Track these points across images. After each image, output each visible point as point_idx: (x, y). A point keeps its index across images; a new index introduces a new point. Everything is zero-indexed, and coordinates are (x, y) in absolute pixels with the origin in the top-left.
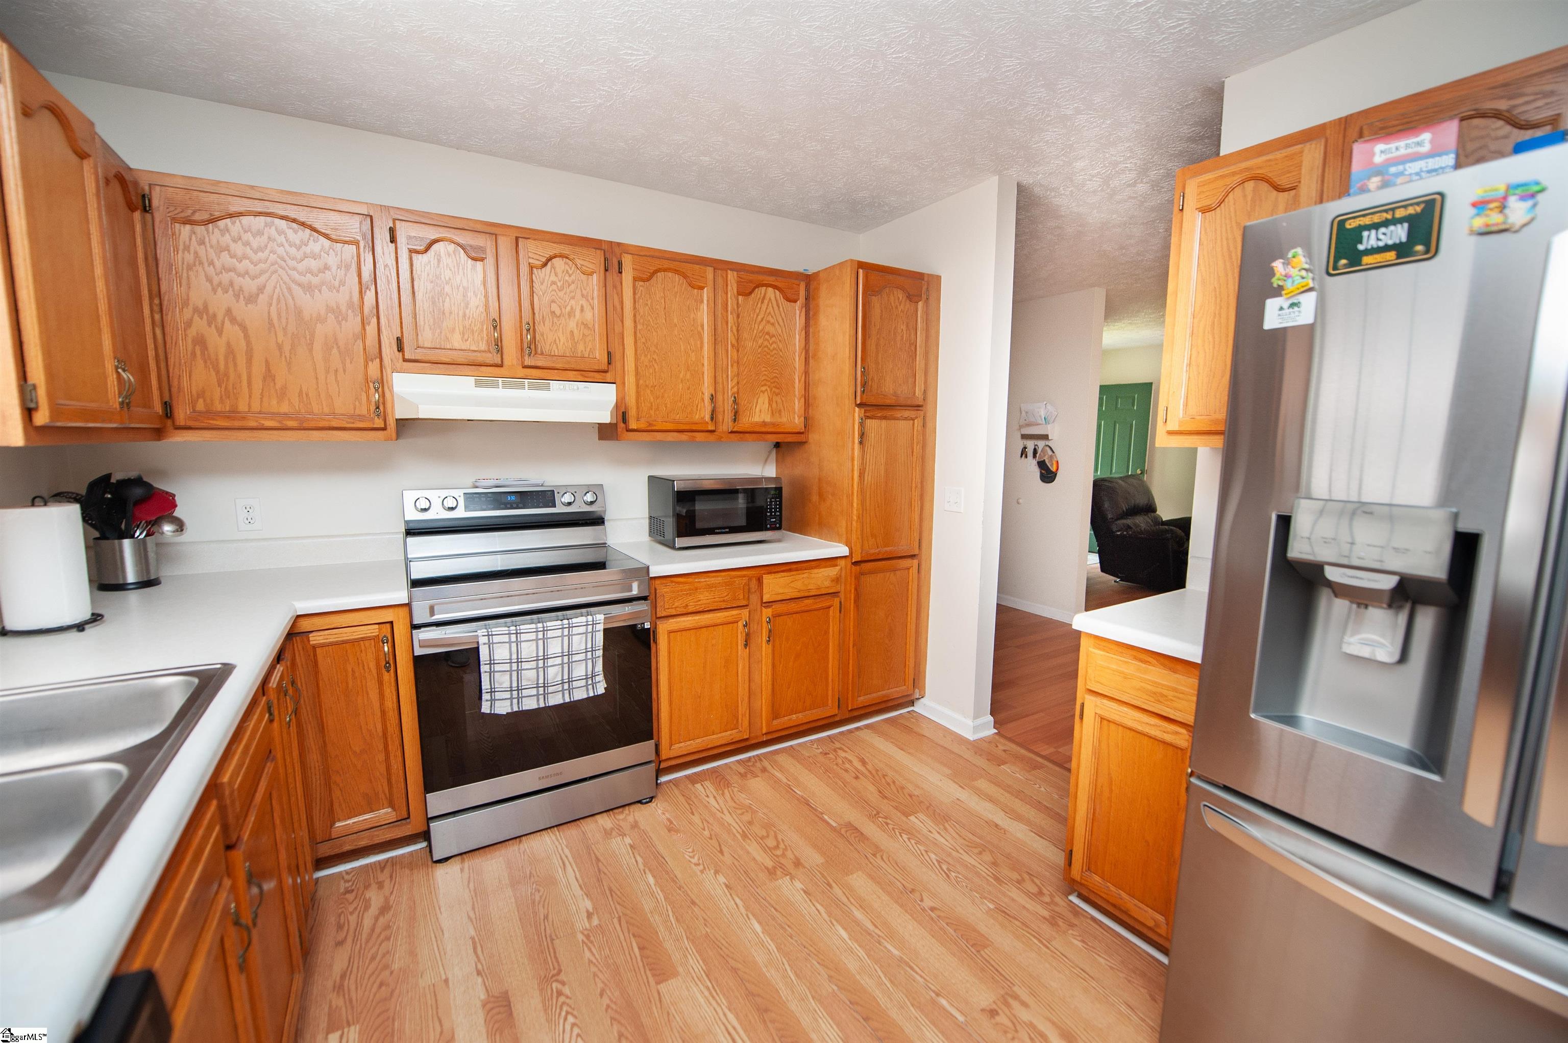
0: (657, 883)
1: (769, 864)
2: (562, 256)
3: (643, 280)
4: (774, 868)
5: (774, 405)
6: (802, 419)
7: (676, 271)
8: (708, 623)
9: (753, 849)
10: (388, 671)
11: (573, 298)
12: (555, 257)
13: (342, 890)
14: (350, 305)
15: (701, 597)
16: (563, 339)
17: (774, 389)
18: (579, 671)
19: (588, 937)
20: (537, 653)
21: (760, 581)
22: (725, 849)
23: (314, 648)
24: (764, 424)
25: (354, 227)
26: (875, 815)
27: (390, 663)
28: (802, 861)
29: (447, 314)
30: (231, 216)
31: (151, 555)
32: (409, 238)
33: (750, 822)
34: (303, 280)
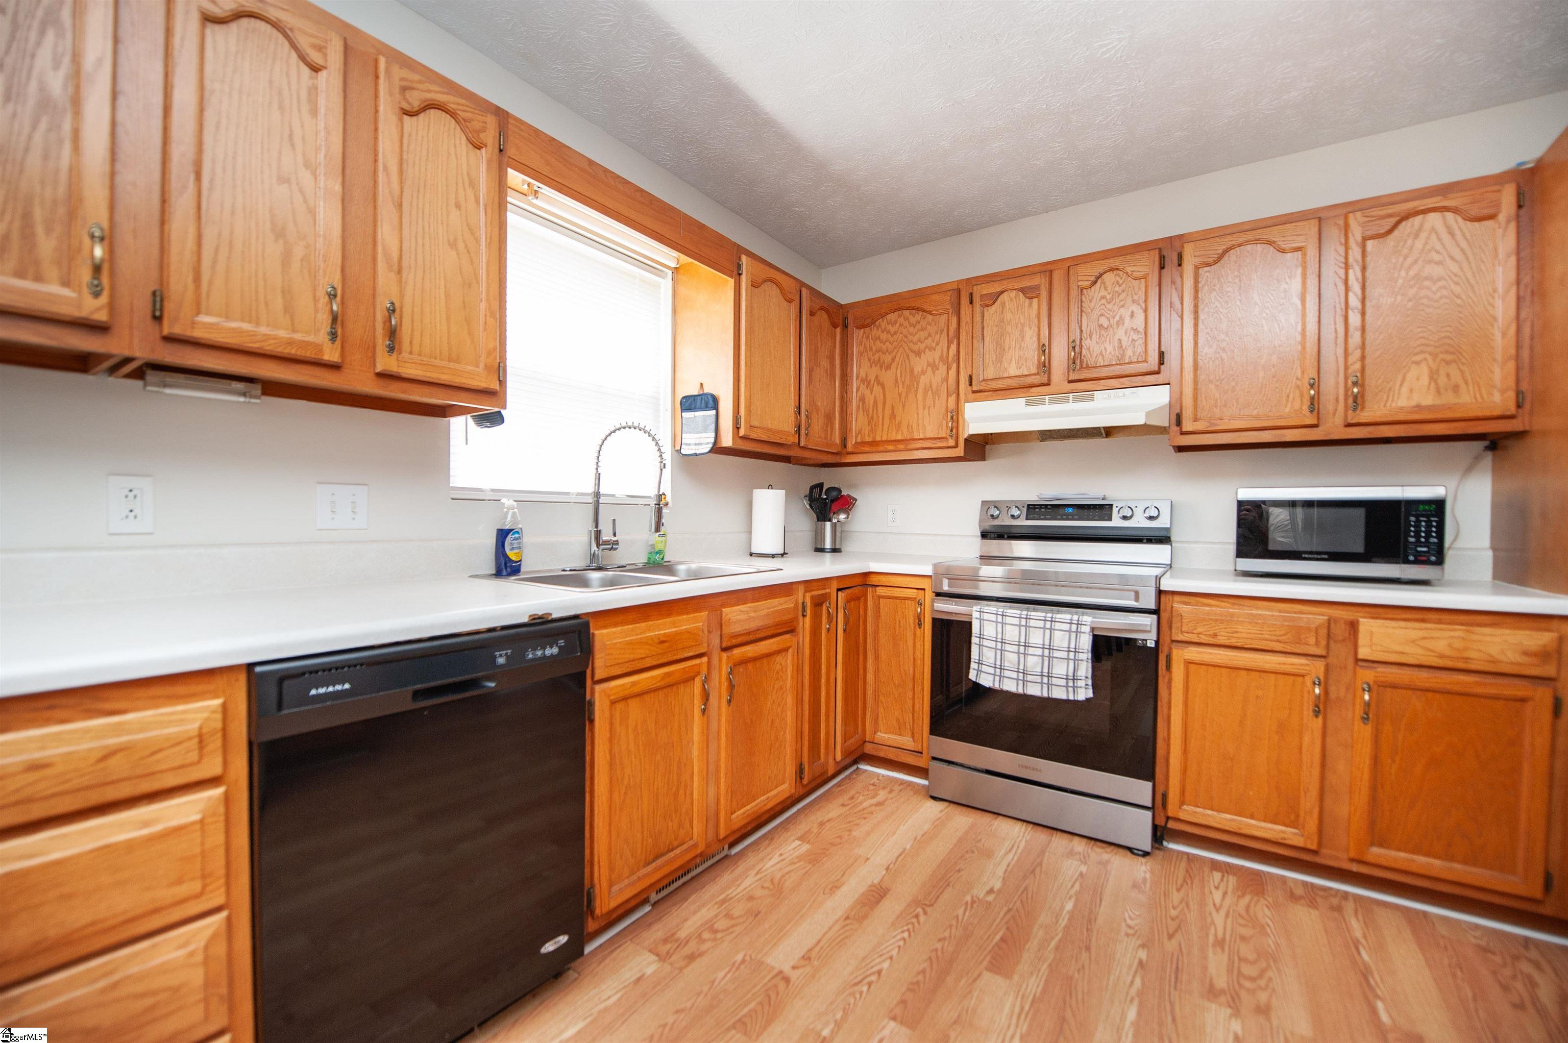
1: (1221, 984)
2: (1112, 270)
3: (1209, 265)
4: (1223, 991)
5: (1442, 380)
6: (1512, 395)
7: (1257, 241)
8: (1250, 665)
9: (1217, 961)
10: (920, 628)
11: (1123, 306)
12: (1105, 273)
14: (941, 358)
15: (1240, 628)
17: (1441, 356)
18: (1060, 669)
20: (1020, 639)
21: (1353, 626)
23: (879, 597)
24: (1419, 407)
25: (947, 301)
27: (918, 621)
28: (1273, 1013)
30: (882, 317)
31: (838, 534)
32: (982, 296)
33: (1243, 938)
34: (916, 348)
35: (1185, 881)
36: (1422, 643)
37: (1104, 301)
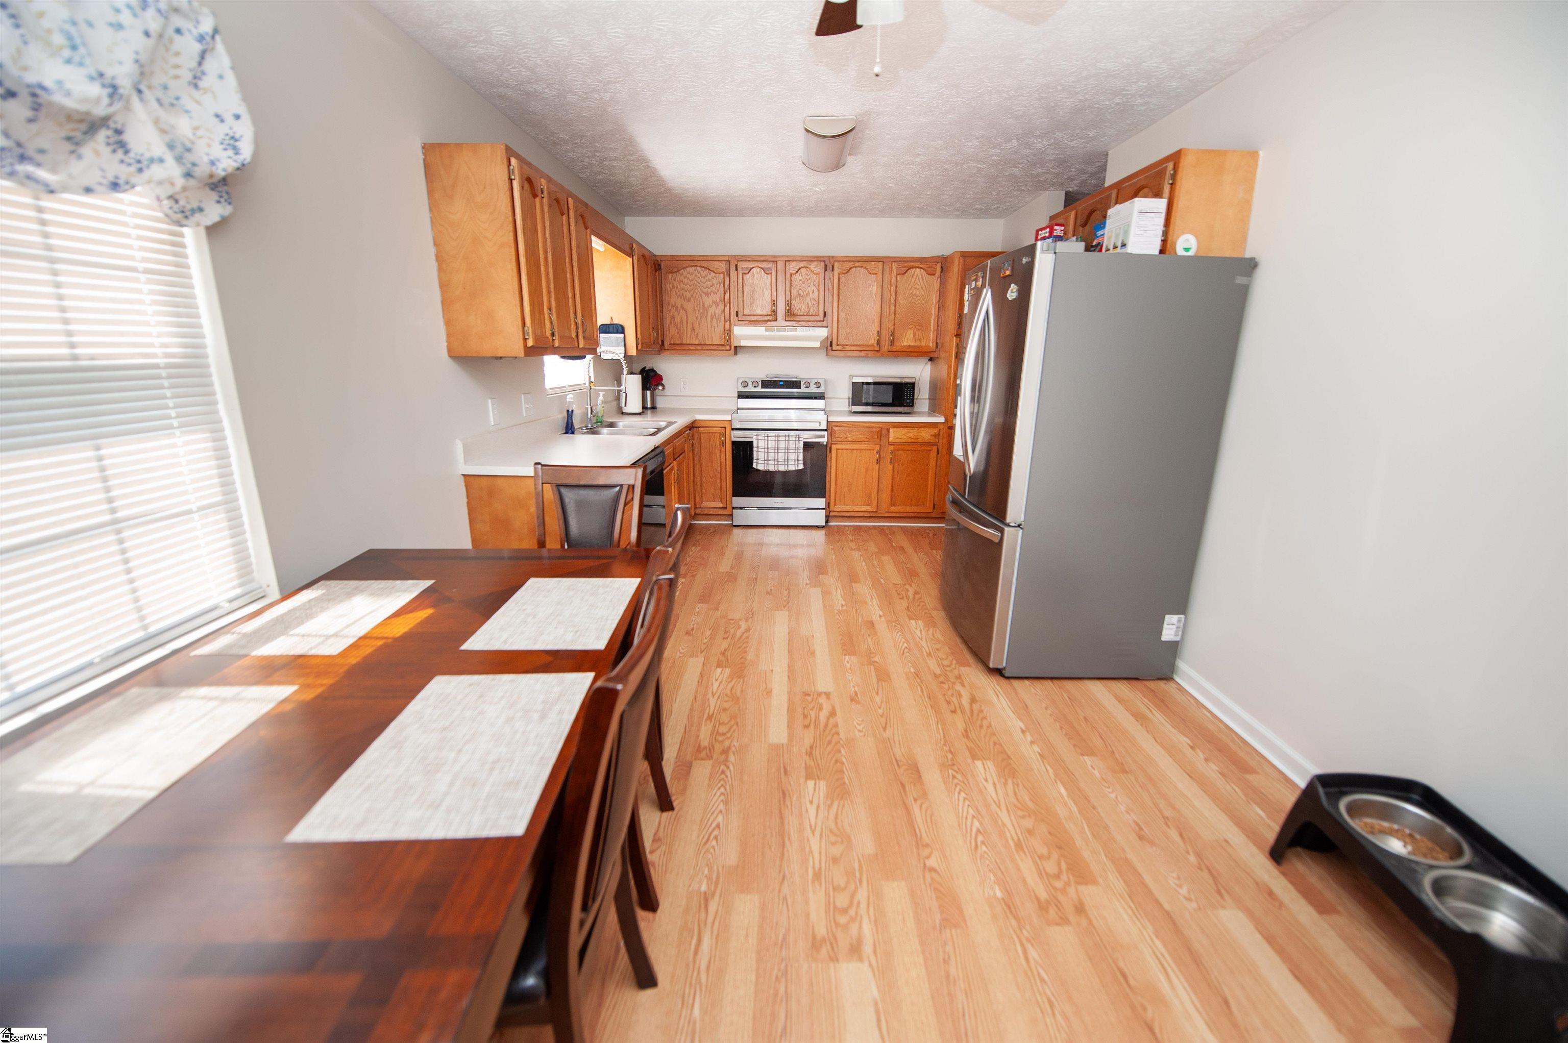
2: (805, 267)
3: (844, 274)
5: (917, 336)
6: (935, 344)
7: (862, 266)
8: (857, 448)
10: (723, 446)
11: (809, 286)
12: (802, 268)
14: (720, 299)
15: (855, 434)
16: (803, 307)
17: (917, 326)
18: (792, 457)
20: (775, 446)
21: (888, 430)
23: (700, 433)
24: (909, 346)
25: (722, 266)
27: (723, 444)
29: (755, 299)
30: (684, 268)
32: (742, 268)
34: (705, 291)
36: (906, 435)
37: (801, 282)
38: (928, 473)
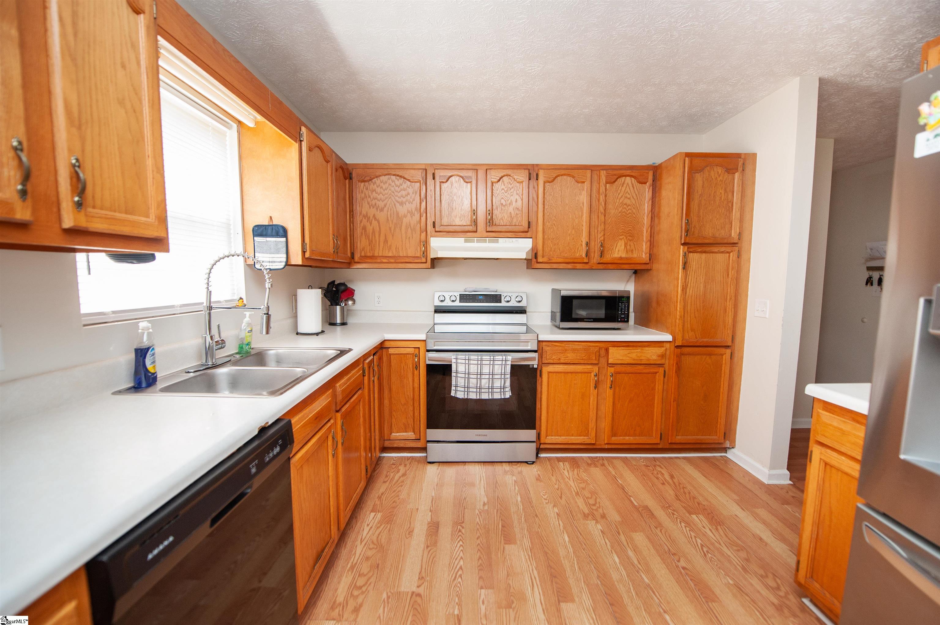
0: (521, 501)
1: (586, 511)
2: (507, 175)
3: (549, 182)
4: (588, 514)
5: (628, 247)
6: (648, 255)
7: (569, 175)
8: (572, 370)
9: (580, 502)
10: (417, 370)
11: (512, 195)
12: (504, 176)
13: (391, 463)
14: (416, 209)
15: (569, 355)
16: (506, 217)
17: (628, 237)
19: (480, 513)
20: (477, 371)
21: (607, 350)
22: (563, 496)
23: (390, 355)
24: (621, 258)
25: (419, 175)
26: (667, 507)
27: (417, 367)
28: (607, 516)
29: (454, 209)
30: (377, 177)
31: (345, 313)
32: (440, 176)
33: (583, 489)
34: (400, 200)
35: (552, 470)
36: (628, 355)
37: (503, 191)
38: (654, 399)
